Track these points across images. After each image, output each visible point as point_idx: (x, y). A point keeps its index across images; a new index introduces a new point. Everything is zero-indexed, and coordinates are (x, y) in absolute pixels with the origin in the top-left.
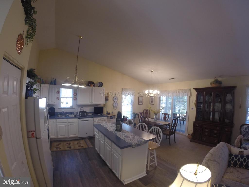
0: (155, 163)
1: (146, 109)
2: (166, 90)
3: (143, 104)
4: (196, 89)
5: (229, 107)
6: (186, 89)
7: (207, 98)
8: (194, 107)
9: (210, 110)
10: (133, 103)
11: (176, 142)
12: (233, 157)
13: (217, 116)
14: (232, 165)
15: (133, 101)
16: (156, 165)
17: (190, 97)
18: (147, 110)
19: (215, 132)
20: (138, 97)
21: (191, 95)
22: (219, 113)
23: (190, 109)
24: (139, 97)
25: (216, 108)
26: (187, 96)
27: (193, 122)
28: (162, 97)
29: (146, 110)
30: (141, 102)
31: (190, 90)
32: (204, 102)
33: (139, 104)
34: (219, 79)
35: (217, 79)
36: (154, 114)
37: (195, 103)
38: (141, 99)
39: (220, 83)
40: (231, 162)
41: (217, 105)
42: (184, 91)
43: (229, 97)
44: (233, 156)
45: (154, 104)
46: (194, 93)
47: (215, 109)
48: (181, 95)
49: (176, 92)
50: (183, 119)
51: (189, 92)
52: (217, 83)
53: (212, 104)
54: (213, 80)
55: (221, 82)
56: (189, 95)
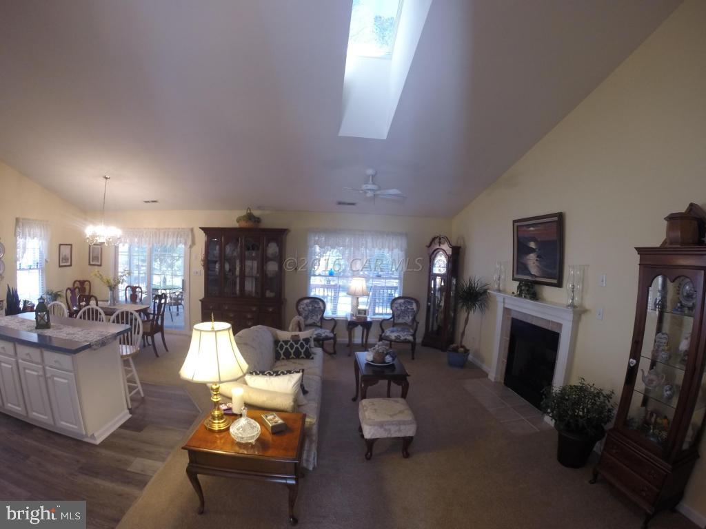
0: (138, 392)
1: (79, 279)
2: (134, 229)
3: (71, 265)
4: (205, 230)
5: (272, 267)
6: (182, 229)
7: (228, 249)
8: (199, 268)
9: (234, 273)
10: (46, 261)
11: (168, 349)
12: (281, 344)
13: (250, 286)
14: (282, 356)
15: (45, 257)
16: (143, 395)
17: (191, 247)
18: (82, 283)
19: (249, 316)
20: (58, 246)
21: (193, 243)
22: (254, 280)
23: (192, 273)
24: (60, 245)
25: (247, 270)
26: (185, 244)
27: (200, 300)
28: (124, 245)
29: (79, 281)
30: (66, 259)
31: (192, 230)
32: (223, 258)
33: (61, 264)
34: (256, 213)
35: (252, 211)
36: (108, 289)
37: (202, 260)
38: (65, 251)
39: (258, 220)
40: (279, 351)
41: (248, 263)
42: (178, 233)
43: (272, 249)
44: (281, 342)
45: (100, 265)
46: (201, 238)
47: (244, 272)
48: (170, 241)
49: (158, 236)
50: (177, 302)
51: (190, 236)
52: (250, 219)
53: (238, 262)
54: (243, 213)
55: (259, 218)
56: (189, 243)
